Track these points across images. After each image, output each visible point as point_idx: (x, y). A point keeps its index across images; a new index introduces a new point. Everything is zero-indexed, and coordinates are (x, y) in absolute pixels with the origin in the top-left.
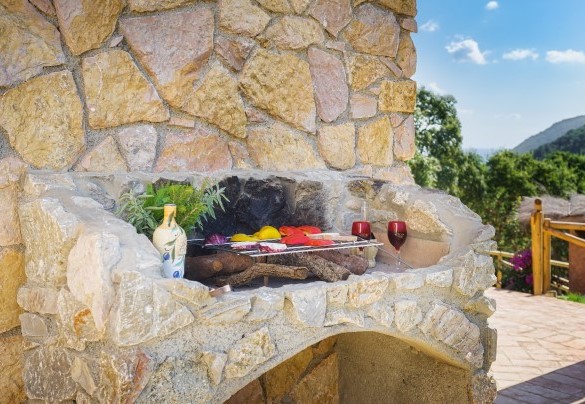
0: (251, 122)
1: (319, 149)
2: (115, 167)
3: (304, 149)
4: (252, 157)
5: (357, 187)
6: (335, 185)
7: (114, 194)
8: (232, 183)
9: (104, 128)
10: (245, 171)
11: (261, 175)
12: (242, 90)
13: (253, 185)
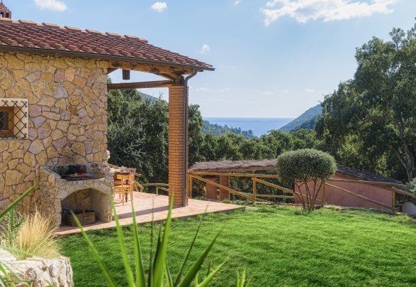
0: (73, 155)
1: (86, 159)
2: (52, 164)
3: (83, 159)
4: (74, 161)
5: (93, 166)
6: (88, 165)
7: (52, 168)
8: (69, 166)
9: (50, 158)
10: (72, 164)
11: (75, 165)
12: (72, 150)
13: (73, 166)
